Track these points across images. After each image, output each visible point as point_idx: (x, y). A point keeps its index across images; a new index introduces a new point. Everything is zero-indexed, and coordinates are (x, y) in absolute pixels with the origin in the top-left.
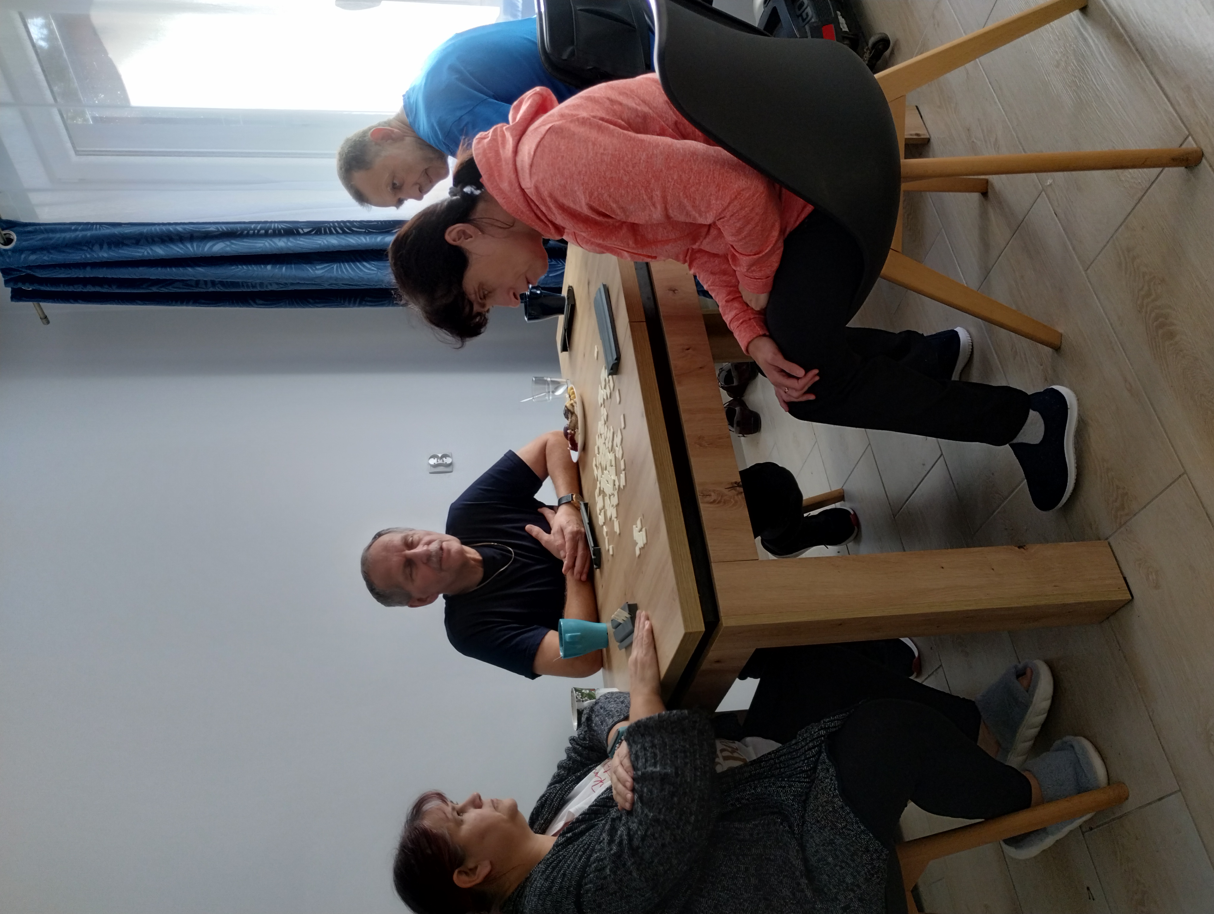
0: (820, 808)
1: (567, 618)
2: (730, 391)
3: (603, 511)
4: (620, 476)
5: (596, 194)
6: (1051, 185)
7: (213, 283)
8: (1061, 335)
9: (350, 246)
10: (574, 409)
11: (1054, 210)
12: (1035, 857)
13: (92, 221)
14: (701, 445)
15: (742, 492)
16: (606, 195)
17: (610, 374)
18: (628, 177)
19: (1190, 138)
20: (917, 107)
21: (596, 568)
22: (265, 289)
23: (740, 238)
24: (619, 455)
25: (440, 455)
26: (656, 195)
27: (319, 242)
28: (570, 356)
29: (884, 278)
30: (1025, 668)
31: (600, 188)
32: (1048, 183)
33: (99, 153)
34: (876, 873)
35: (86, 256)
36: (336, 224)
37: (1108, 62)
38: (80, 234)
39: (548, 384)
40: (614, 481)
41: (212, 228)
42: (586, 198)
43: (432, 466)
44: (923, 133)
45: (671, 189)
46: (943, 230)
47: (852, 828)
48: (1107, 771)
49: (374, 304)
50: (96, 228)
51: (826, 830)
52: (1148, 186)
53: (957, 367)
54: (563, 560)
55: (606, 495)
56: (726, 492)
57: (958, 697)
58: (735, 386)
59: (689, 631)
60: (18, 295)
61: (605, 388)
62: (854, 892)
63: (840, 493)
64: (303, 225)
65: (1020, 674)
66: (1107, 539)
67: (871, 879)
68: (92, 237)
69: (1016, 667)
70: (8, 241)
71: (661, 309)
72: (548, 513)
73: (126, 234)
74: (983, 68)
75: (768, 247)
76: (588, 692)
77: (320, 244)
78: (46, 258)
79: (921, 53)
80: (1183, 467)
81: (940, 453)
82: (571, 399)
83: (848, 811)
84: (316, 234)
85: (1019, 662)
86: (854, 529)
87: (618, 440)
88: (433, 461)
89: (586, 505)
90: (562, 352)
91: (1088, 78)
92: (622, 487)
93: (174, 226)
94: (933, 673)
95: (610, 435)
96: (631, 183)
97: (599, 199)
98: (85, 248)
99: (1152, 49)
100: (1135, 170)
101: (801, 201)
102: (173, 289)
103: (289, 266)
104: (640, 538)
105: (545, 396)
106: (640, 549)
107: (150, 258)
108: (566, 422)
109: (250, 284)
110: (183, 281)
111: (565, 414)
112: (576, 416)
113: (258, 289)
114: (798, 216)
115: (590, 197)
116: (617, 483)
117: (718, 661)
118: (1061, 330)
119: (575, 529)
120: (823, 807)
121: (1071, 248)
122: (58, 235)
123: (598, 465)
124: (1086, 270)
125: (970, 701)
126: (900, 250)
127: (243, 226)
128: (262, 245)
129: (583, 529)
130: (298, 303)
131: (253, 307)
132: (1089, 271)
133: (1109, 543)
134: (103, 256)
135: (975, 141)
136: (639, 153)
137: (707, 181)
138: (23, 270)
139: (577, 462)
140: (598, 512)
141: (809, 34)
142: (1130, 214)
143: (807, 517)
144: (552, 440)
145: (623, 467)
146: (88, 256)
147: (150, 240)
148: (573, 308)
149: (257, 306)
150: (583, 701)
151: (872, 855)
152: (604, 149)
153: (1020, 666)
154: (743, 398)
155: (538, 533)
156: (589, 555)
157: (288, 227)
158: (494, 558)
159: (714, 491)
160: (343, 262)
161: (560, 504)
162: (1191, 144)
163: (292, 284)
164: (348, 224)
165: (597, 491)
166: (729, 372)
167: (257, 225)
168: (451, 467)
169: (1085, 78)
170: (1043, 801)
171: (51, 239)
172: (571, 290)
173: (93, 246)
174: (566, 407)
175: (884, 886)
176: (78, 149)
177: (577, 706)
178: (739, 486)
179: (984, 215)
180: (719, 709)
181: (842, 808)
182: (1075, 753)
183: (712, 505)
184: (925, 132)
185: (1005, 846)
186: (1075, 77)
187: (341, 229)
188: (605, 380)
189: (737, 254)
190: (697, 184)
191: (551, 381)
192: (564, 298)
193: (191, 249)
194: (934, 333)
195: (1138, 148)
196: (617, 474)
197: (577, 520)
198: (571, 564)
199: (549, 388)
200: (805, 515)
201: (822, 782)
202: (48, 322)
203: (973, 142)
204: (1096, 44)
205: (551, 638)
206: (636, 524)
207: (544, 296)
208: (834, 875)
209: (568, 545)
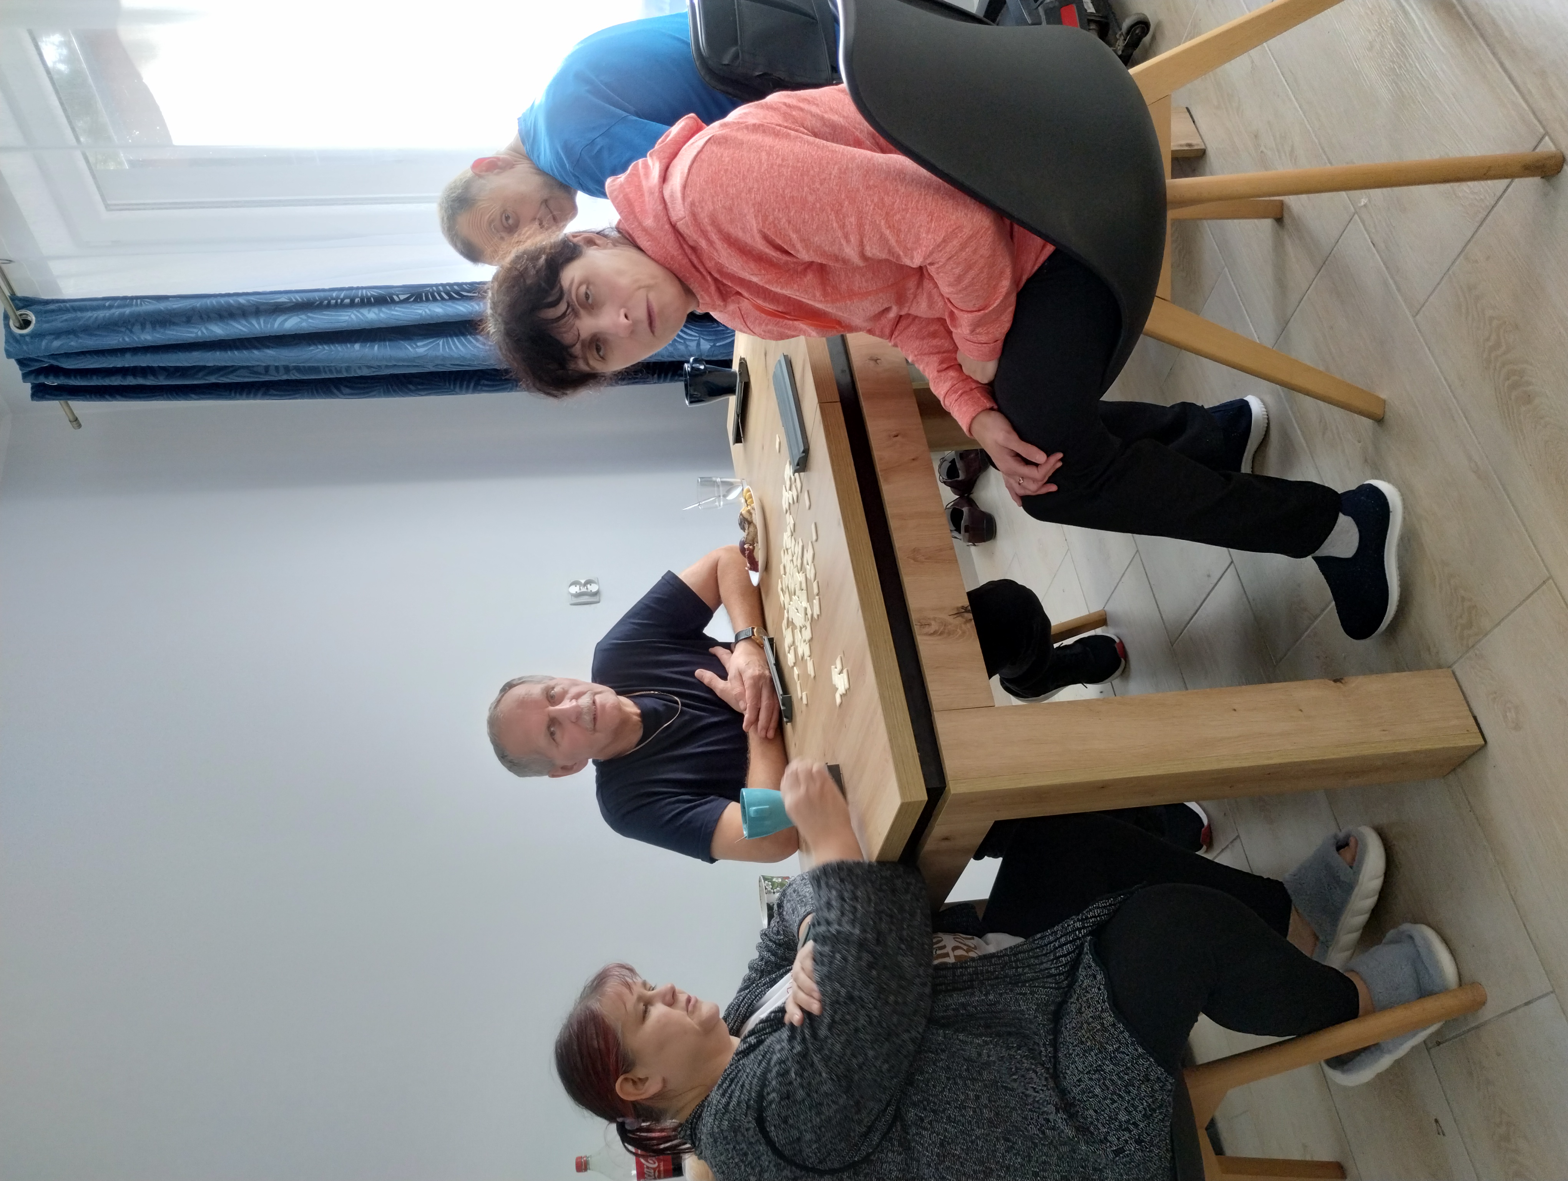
0: (1085, 1026)
1: (752, 787)
2: (955, 486)
3: (792, 648)
4: (813, 602)
5: (771, 218)
6: (1365, 205)
7: (287, 369)
8: (1384, 401)
9: (458, 315)
10: (751, 517)
11: (1370, 238)
12: (1368, 1084)
13: (130, 294)
14: (915, 559)
15: (971, 620)
16: (784, 220)
17: (795, 471)
18: (814, 197)
19: (1547, 138)
20: (1187, 109)
21: (787, 722)
22: (353, 374)
23: (959, 288)
24: (811, 575)
25: (583, 581)
26: (851, 223)
27: (420, 311)
28: (745, 448)
29: (1147, 335)
30: (1348, 837)
31: (777, 210)
32: (1362, 204)
33: (135, 207)
34: (1160, 1107)
35: (124, 339)
36: (441, 288)
37: (1437, 42)
38: (116, 312)
39: (718, 486)
40: (806, 609)
41: (283, 299)
42: (758, 223)
43: (573, 595)
44: (1197, 144)
45: (869, 215)
46: (1226, 269)
47: (1126, 1052)
48: (1458, 968)
49: (491, 389)
50: (137, 302)
51: (1092, 1053)
52: (1493, 203)
53: (1248, 447)
54: (744, 713)
55: (796, 628)
56: (951, 620)
57: (1261, 877)
58: (961, 481)
59: (906, 801)
60: (40, 392)
61: (790, 490)
62: (1130, 1132)
63: (1101, 616)
64: (399, 291)
65: (1341, 845)
66: (1450, 667)
67: (1151, 1115)
68: (132, 315)
69: (1335, 836)
70: (26, 323)
71: (860, 385)
72: (720, 652)
73: (174, 309)
74: (1272, 54)
75: (996, 300)
76: (780, 880)
77: (421, 315)
78: (74, 344)
79: (1192, 38)
80: (1548, 570)
81: (1229, 561)
82: (748, 505)
83: (1122, 1029)
84: (415, 301)
85: (1340, 830)
86: (1120, 661)
87: (808, 556)
88: (574, 589)
89: (771, 641)
90: (734, 444)
91: (1410, 64)
92: (815, 616)
93: (235, 298)
94: (1227, 846)
95: (798, 550)
96: (818, 205)
97: (775, 226)
98: (123, 329)
99: (1494, 24)
100: (1476, 183)
101: (1039, 241)
102: (237, 378)
103: (382, 343)
104: (841, 682)
105: (714, 501)
106: (841, 696)
107: (204, 340)
108: (741, 535)
109: (333, 369)
110: (247, 367)
111: (740, 524)
112: (756, 528)
113: (345, 375)
114: (1037, 259)
115: (764, 221)
116: (809, 612)
117: (946, 839)
118: (1383, 396)
119: (757, 673)
120: (1089, 1024)
121: (1394, 287)
122: (89, 314)
123: (784, 588)
124: (1414, 316)
125: (1277, 881)
126: (1169, 298)
127: (322, 294)
128: (347, 318)
129: (767, 672)
130: (394, 391)
131: (338, 397)
132: (1418, 317)
133: (1454, 673)
134: (146, 339)
135: (1265, 150)
136: (829, 167)
137: (917, 206)
138: (46, 360)
139: (759, 585)
140: (787, 649)
141: (1043, 17)
142: (1469, 241)
143: (1059, 648)
144: (724, 557)
145: (816, 591)
146: (127, 339)
147: (204, 316)
148: (747, 387)
149: (342, 396)
150: (774, 893)
151: (1154, 1085)
152: (783, 160)
153: (1341, 835)
154: (972, 496)
155: (711, 680)
156: (777, 706)
157: (380, 294)
158: (655, 710)
159: (935, 619)
160: (451, 336)
161: (737, 641)
162: (1548, 147)
163: (387, 367)
164: (456, 287)
165: (785, 622)
166: (953, 462)
167: (340, 292)
168: (598, 597)
169: (1408, 65)
170: (1376, 1009)
171: (79, 319)
172: (743, 364)
173: (133, 325)
174: (741, 514)
175: (1168, 1124)
176: (109, 202)
177: (767, 899)
178: (967, 611)
179: (1279, 247)
180: (949, 900)
181: (1114, 1025)
182: (1415, 946)
183: (931, 638)
184: (1199, 141)
185: (1326, 1069)
186: (1393, 62)
187: (448, 294)
188: (791, 478)
189: (955, 311)
190: (903, 210)
191: (722, 482)
192: (734, 374)
193: (257, 326)
194: (1217, 404)
195: (1479, 154)
196: (809, 600)
197: (759, 661)
198: (753, 718)
199: (719, 491)
200: (1056, 645)
201: (1087, 992)
202: (80, 426)
203: (1262, 152)
204: (1419, 18)
205: (732, 812)
206: (835, 664)
207: (709, 372)
208: (1103, 1111)
209: (748, 694)
